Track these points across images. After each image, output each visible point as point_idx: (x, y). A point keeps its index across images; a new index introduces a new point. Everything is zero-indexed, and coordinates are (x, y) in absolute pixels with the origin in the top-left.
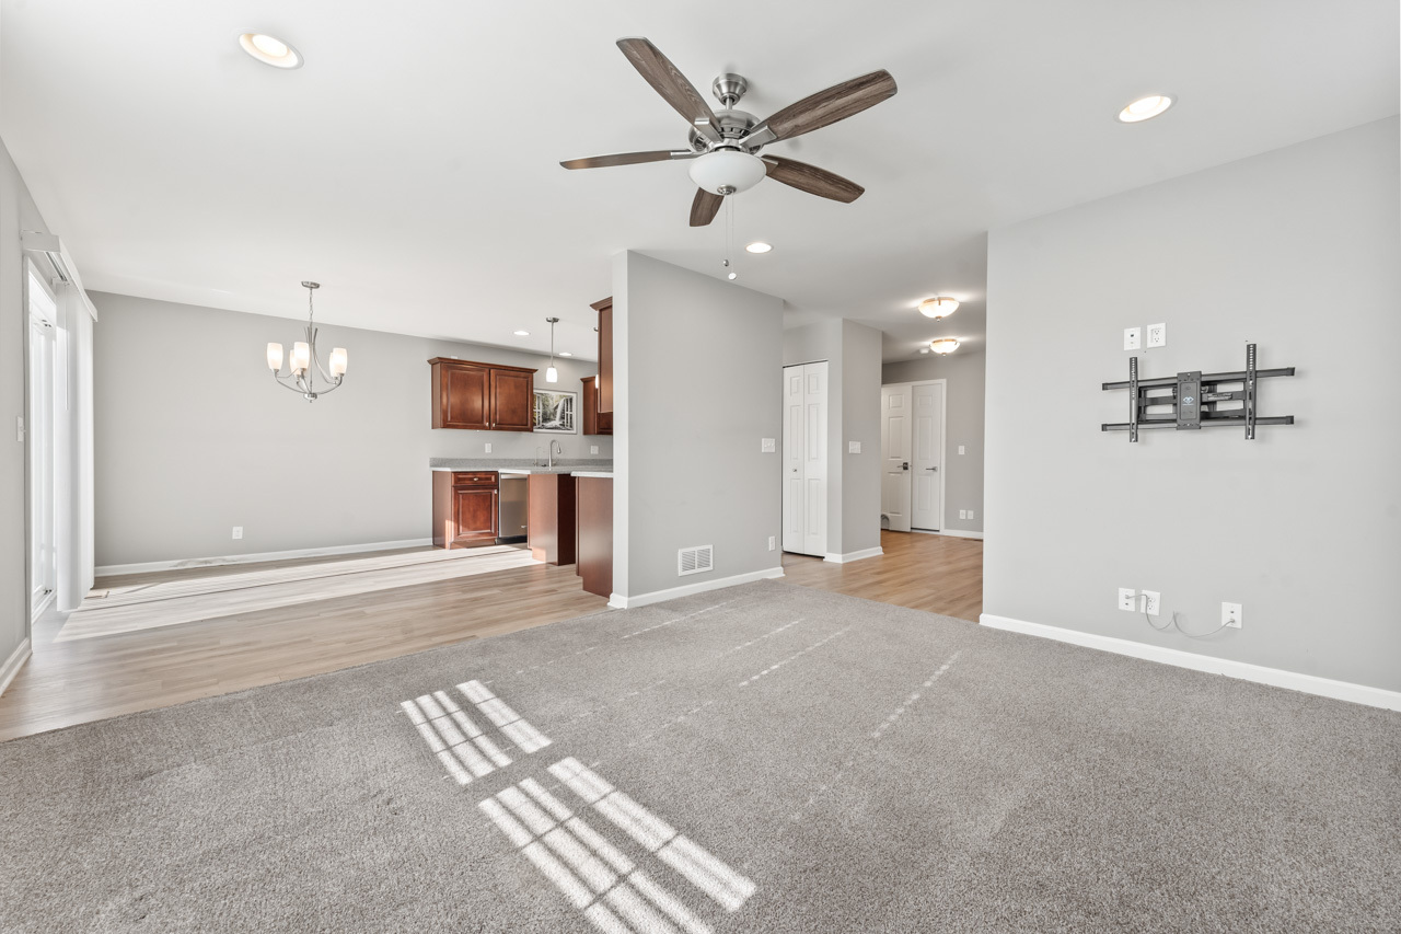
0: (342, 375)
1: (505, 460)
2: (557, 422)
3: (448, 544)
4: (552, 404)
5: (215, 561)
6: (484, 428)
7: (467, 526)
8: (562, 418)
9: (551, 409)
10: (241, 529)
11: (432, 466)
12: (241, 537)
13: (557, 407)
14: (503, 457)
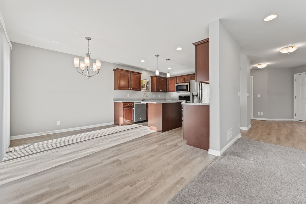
0: (99, 70)
1: (133, 99)
2: (145, 88)
3: (120, 124)
4: (144, 83)
5: (51, 132)
6: (129, 90)
7: (126, 119)
8: (146, 87)
9: (144, 84)
10: (59, 121)
11: (114, 101)
12: (59, 124)
13: (145, 84)
14: (133, 98)
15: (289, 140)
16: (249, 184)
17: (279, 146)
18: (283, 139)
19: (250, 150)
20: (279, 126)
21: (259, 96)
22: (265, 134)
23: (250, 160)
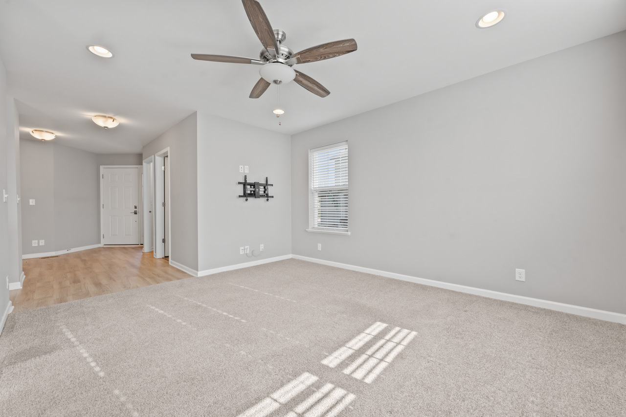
15: (114, 280)
16: (104, 388)
17: (107, 295)
18: (104, 281)
19: (59, 326)
20: (84, 261)
21: (32, 202)
22: (68, 283)
23: (74, 347)
